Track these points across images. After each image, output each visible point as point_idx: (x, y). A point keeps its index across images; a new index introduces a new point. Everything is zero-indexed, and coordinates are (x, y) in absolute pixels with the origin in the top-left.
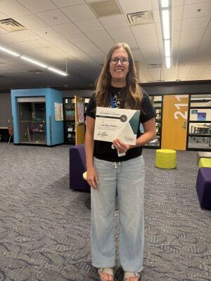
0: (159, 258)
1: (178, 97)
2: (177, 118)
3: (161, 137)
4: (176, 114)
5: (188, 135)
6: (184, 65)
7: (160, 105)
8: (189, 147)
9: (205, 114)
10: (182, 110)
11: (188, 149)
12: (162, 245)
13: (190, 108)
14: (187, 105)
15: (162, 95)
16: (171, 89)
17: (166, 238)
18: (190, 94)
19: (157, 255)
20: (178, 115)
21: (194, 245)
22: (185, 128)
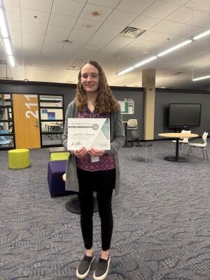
0: (10, 256)
1: (27, 96)
2: (28, 117)
3: (14, 137)
4: (27, 113)
5: (42, 133)
6: (31, 65)
7: (9, 104)
8: (43, 144)
9: (54, 113)
10: (33, 109)
11: (42, 147)
12: (14, 242)
13: (40, 108)
14: (37, 105)
15: (11, 94)
16: (20, 88)
17: (18, 234)
18: (39, 95)
19: (7, 254)
20: (29, 114)
21: (43, 231)
22: (37, 126)
